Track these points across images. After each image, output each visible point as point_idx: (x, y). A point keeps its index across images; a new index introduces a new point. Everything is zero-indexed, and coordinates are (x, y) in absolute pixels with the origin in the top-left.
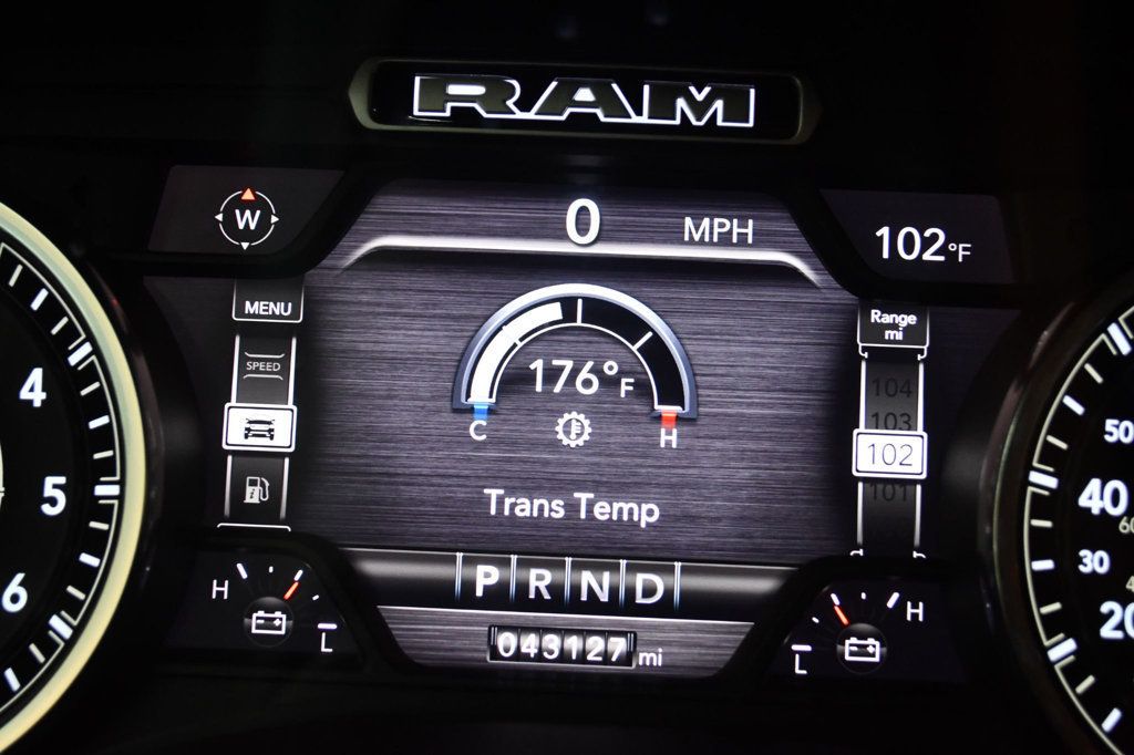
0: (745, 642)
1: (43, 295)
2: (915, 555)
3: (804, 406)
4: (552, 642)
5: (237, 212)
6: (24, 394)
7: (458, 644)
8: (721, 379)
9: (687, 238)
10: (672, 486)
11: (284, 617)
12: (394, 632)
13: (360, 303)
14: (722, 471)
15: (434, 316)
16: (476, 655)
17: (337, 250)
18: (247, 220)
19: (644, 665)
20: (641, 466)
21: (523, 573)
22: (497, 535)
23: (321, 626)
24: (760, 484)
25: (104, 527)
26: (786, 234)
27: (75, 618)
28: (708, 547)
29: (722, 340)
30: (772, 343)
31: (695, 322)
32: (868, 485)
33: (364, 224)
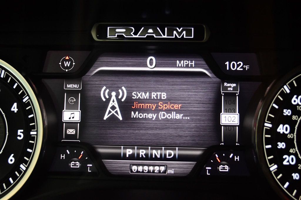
0: (194, 167)
1: (16, 84)
2: (237, 144)
3: (208, 107)
4: (146, 168)
5: (65, 62)
6: (12, 109)
7: (122, 169)
8: (187, 101)
9: (177, 66)
10: (175, 128)
11: (79, 163)
12: (106, 166)
13: (96, 84)
14: (188, 124)
15: (115, 87)
16: (127, 172)
17: (90, 71)
18: (67, 64)
19: (169, 173)
20: (167, 123)
21: (138, 151)
22: (131, 142)
23: (88, 165)
24: (198, 127)
25: (33, 142)
26: (202, 64)
27: (26, 165)
28: (184, 143)
29: (187, 91)
30: (199, 92)
31: (180, 87)
32: (224, 127)
33: (96, 64)
